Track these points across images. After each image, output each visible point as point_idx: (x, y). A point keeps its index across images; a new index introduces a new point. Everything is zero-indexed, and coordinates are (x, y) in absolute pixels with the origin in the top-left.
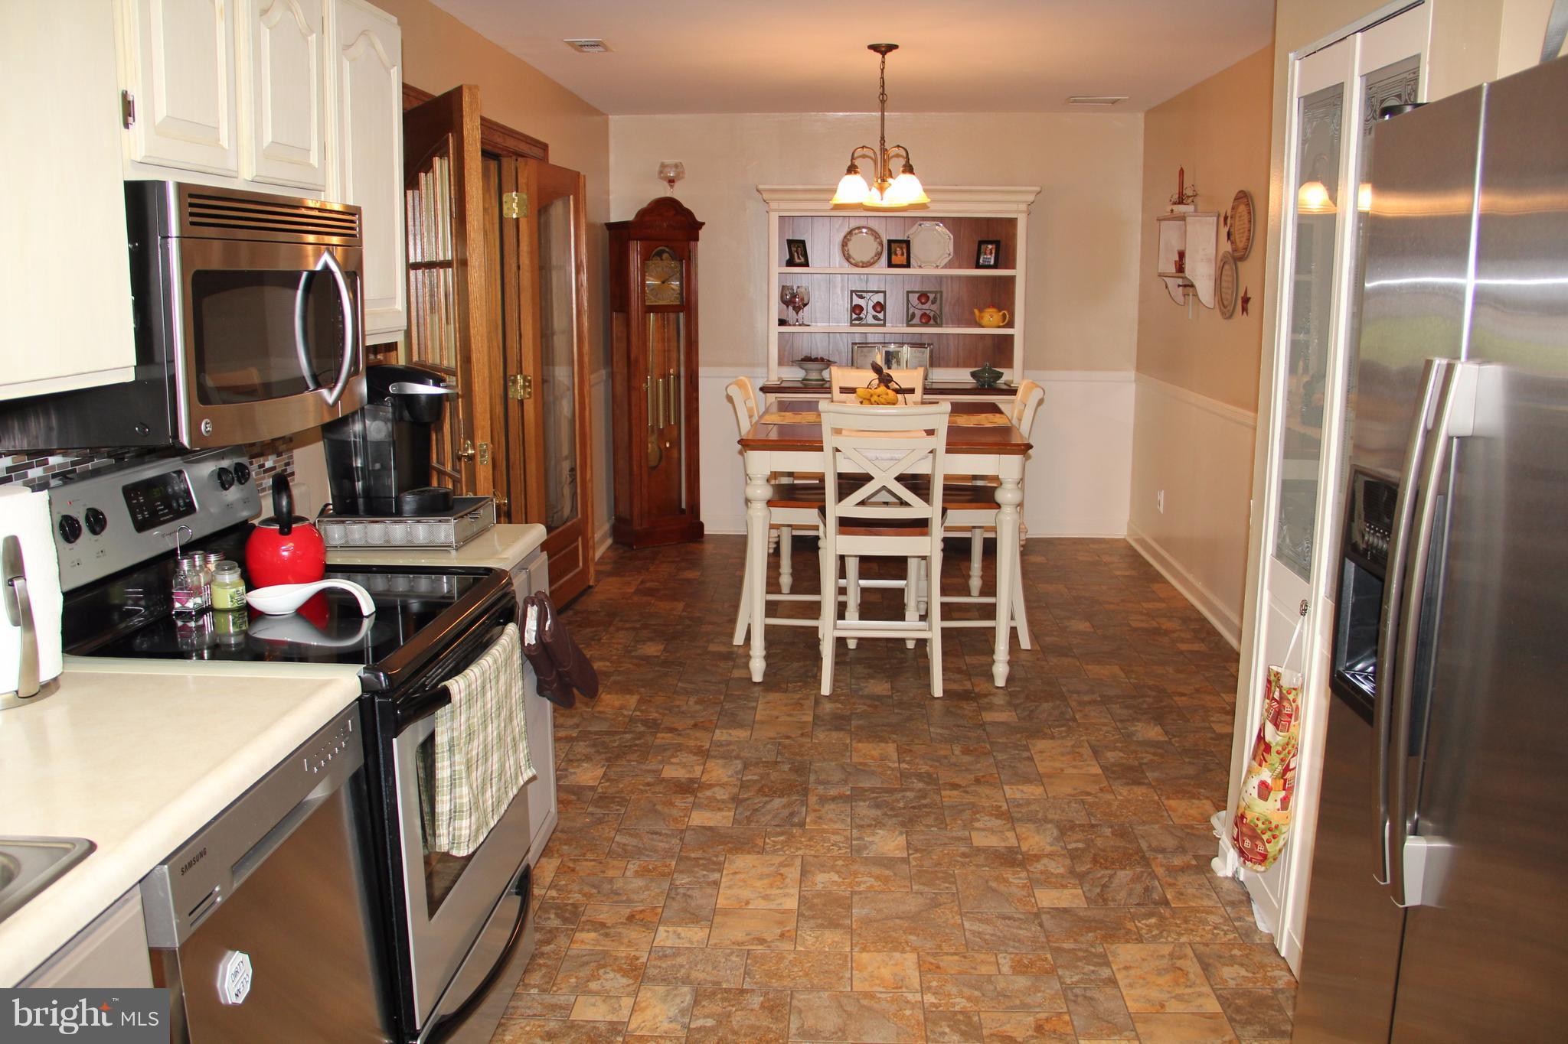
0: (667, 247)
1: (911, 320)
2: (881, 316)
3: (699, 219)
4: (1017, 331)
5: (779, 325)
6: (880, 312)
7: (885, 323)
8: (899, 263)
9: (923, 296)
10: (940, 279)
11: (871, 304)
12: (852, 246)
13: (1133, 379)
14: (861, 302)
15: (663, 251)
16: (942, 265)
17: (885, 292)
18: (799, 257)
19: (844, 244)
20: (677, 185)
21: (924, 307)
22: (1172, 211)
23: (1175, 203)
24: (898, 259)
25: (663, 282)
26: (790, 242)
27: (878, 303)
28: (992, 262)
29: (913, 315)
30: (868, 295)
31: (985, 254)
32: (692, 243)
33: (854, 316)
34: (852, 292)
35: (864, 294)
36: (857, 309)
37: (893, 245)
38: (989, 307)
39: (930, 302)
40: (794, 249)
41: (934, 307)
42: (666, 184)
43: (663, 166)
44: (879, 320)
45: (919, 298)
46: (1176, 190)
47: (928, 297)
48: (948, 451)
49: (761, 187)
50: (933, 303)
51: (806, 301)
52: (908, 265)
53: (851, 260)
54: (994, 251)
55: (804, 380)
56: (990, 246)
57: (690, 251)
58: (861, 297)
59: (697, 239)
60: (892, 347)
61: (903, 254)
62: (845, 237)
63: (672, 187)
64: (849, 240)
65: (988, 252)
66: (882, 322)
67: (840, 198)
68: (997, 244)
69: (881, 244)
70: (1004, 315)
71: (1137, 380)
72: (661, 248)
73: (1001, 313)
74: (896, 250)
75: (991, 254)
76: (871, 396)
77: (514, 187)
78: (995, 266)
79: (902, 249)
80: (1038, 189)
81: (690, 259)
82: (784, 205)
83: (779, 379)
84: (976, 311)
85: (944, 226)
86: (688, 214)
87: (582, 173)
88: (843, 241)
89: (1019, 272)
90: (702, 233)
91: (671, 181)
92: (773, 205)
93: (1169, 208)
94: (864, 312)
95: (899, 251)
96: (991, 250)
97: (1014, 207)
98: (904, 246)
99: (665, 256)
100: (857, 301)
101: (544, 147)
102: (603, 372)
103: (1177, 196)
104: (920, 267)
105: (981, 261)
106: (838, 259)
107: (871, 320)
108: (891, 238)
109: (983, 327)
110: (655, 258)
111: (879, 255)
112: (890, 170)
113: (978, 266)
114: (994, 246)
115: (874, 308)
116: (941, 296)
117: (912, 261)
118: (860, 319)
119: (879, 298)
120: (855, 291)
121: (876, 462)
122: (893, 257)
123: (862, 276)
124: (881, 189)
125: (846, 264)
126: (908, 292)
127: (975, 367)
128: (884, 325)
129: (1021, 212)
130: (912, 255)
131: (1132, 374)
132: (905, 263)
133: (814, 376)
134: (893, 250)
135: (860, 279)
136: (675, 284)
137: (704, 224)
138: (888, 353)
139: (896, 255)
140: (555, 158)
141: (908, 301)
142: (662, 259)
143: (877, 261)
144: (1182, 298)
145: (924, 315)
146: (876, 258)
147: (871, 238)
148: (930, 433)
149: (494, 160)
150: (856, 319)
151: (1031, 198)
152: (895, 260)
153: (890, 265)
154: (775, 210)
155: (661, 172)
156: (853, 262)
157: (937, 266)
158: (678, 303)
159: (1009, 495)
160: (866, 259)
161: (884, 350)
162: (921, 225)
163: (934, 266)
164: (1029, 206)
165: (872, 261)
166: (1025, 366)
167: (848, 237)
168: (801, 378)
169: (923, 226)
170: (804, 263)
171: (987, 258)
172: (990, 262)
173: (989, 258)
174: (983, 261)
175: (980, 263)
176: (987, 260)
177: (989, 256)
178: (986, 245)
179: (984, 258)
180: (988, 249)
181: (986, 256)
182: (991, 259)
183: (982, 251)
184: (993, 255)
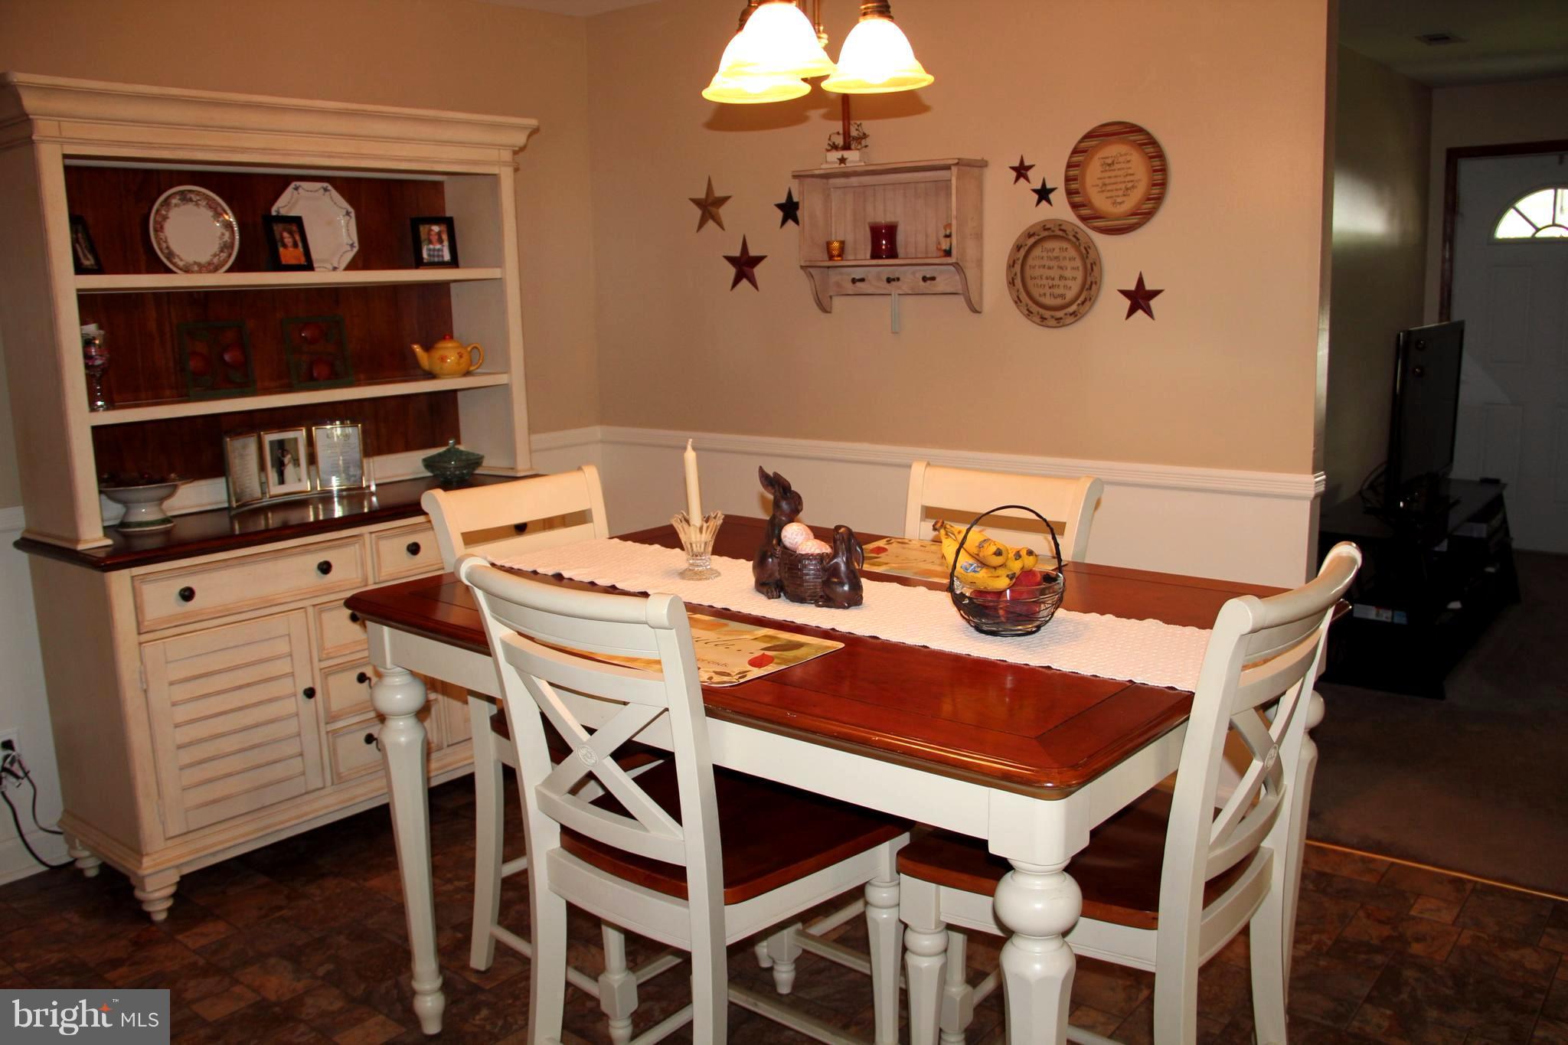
4: (513, 378)
5: (92, 408)
8: (293, 261)
16: (345, 267)
18: (85, 255)
19: (158, 226)
21: (315, 348)
24: (290, 254)
28: (446, 257)
31: (430, 242)
37: (275, 227)
41: (331, 348)
52: (309, 266)
54: (445, 237)
55: (123, 524)
56: (436, 228)
61: (295, 245)
65: (434, 238)
68: (446, 223)
71: (604, 440)
73: (470, 349)
74: (282, 238)
75: (441, 241)
78: (454, 263)
79: (291, 233)
80: (533, 122)
84: (418, 351)
85: (336, 189)
89: (508, 273)
95: (288, 240)
96: (439, 234)
97: (492, 154)
98: (294, 228)
105: (425, 255)
111: (228, 248)
113: (421, 264)
114: (443, 228)
122: (281, 250)
127: (426, 448)
129: (505, 164)
132: (305, 261)
133: (144, 513)
134: (278, 237)
138: (275, 446)
139: (285, 246)
143: (225, 262)
146: (224, 256)
151: (520, 139)
152: (286, 256)
153: (277, 266)
154: (53, 141)
156: (181, 264)
157: (335, 269)
160: (204, 259)
161: (270, 437)
162: (296, 189)
163: (331, 267)
164: (516, 156)
165: (216, 260)
166: (532, 429)
167: (164, 212)
168: (115, 519)
169: (300, 190)
170: (96, 268)
171: (434, 250)
172: (442, 256)
173: (439, 250)
174: (429, 255)
175: (422, 258)
176: (436, 253)
177: (438, 246)
178: (427, 226)
179: (429, 250)
180: (432, 233)
181: (431, 247)
182: (442, 250)
183: (423, 236)
184: (446, 243)
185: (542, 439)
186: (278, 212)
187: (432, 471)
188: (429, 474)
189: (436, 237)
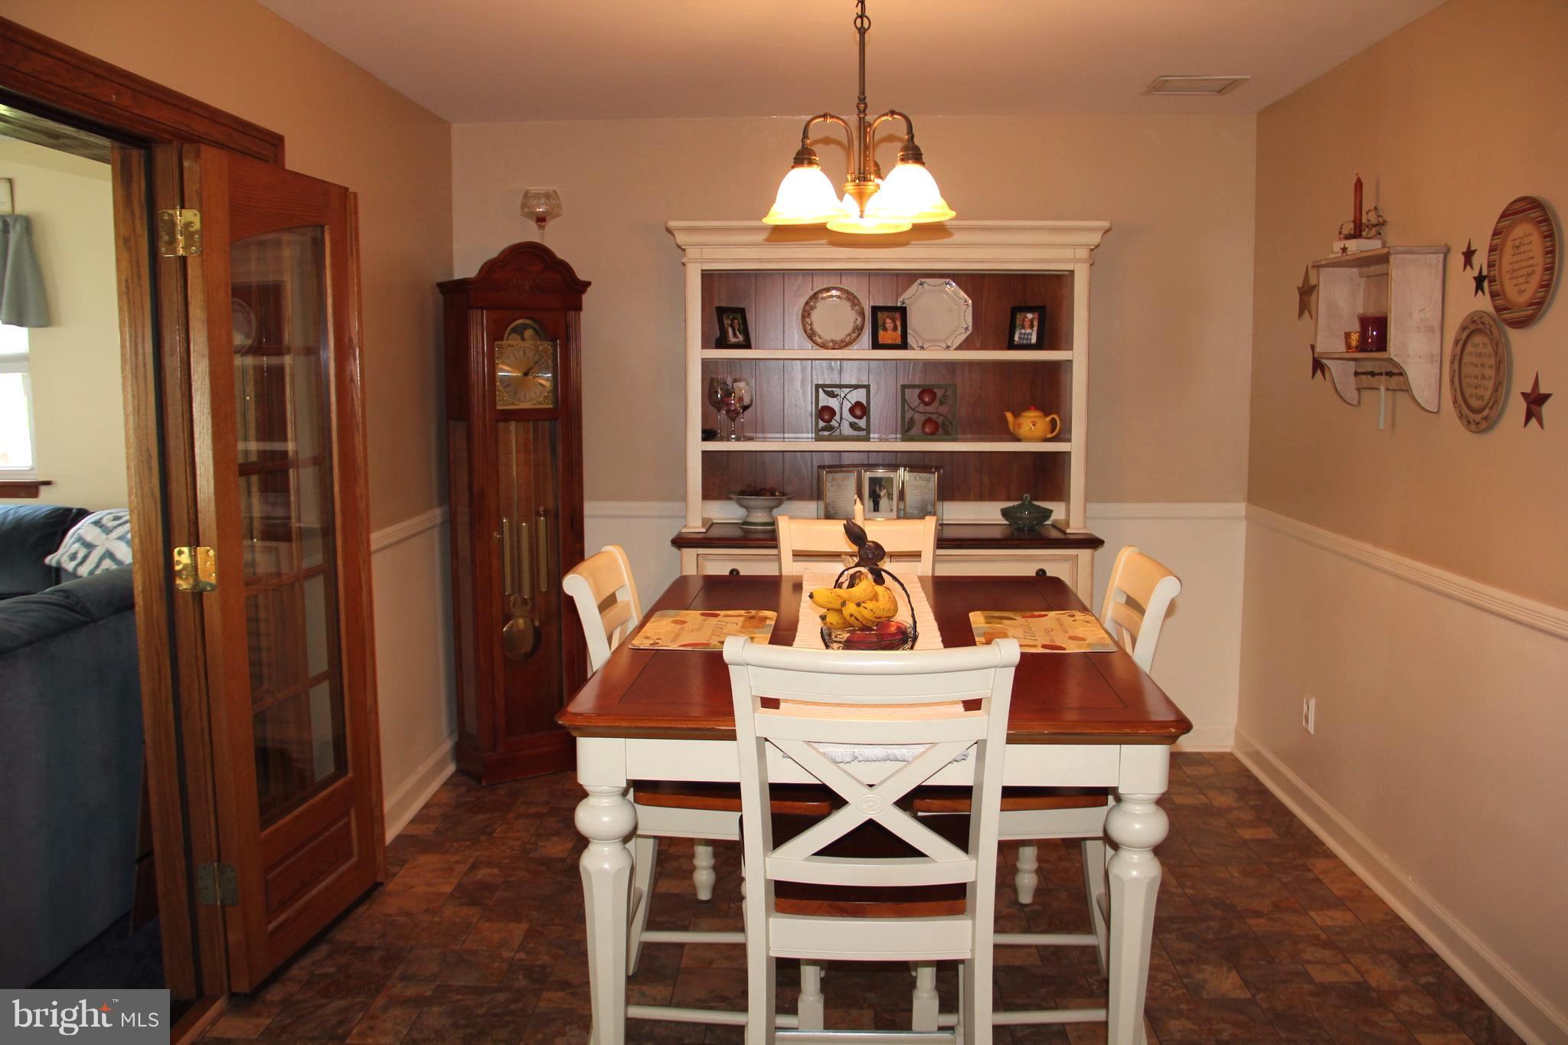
0: (532, 319)
1: (909, 429)
2: (862, 423)
3: (581, 276)
4: (1075, 447)
5: (704, 439)
6: (860, 418)
7: (868, 433)
8: (889, 342)
9: (927, 392)
10: (951, 366)
11: (847, 406)
12: (816, 316)
13: (1243, 513)
14: (833, 403)
15: (525, 327)
16: (955, 346)
17: (867, 387)
18: (735, 335)
19: (806, 314)
20: (550, 225)
21: (929, 409)
22: (1344, 250)
23: (1348, 237)
24: (888, 336)
25: (526, 374)
26: (721, 311)
27: (858, 404)
28: (1034, 340)
29: (912, 422)
30: (843, 392)
31: (1023, 327)
32: (572, 313)
33: (822, 424)
34: (818, 386)
35: (836, 391)
36: (825, 414)
37: (880, 315)
38: (1028, 409)
39: (936, 403)
40: (727, 322)
41: (943, 410)
42: (532, 224)
43: (526, 195)
44: (859, 429)
45: (920, 396)
46: (1350, 215)
47: (935, 394)
48: (1011, 740)
49: (672, 224)
50: (941, 403)
51: (746, 401)
52: (904, 345)
53: (817, 339)
54: (1036, 323)
55: (745, 523)
56: (1030, 316)
57: (567, 326)
58: (832, 395)
59: (579, 308)
60: (880, 473)
61: (895, 329)
62: (807, 303)
63: (542, 228)
64: (812, 308)
65: (1027, 324)
66: (864, 433)
67: (782, 213)
68: (1041, 310)
69: (862, 314)
70: (1053, 421)
71: (1248, 517)
72: (521, 321)
73: (1048, 419)
74: (884, 323)
75: (1032, 327)
76: (844, 604)
77: (178, 201)
78: (1039, 346)
79: (894, 321)
80: (1106, 224)
81: (568, 338)
82: (708, 253)
83: (705, 521)
84: (1009, 416)
85: (957, 284)
86: (565, 268)
87: (351, 190)
88: (804, 310)
89: (1077, 356)
90: (587, 298)
91: (541, 220)
92: (692, 252)
93: (1338, 246)
94: (837, 417)
95: (889, 324)
96: (1032, 321)
97: (1067, 253)
98: (898, 315)
99: (529, 333)
100: (825, 400)
101: (276, 142)
102: (436, 514)
103: (1352, 226)
104: (922, 348)
105: (1016, 338)
106: (796, 336)
107: (846, 430)
108: (877, 304)
109: (1018, 440)
110: (514, 336)
111: (858, 330)
112: (876, 165)
113: (1012, 346)
114: (1036, 315)
115: (852, 411)
116: (955, 391)
117: (911, 340)
118: (831, 428)
119: (859, 396)
120: (823, 386)
121: (850, 768)
122: (881, 333)
123: (833, 363)
124: (861, 197)
125: (809, 344)
126: (904, 387)
127: (1008, 499)
128: (867, 439)
129: (1078, 261)
130: (909, 331)
131: (1241, 507)
132: (899, 341)
133: (759, 517)
134: (880, 322)
135: (831, 368)
136: (545, 378)
137: (588, 284)
138: (874, 482)
139: (885, 329)
140: (295, 160)
141: (904, 400)
142: (523, 339)
143: (855, 340)
144: (1355, 393)
145: (928, 421)
146: (854, 335)
147: (847, 305)
148: (972, 705)
149: (139, 147)
150: (823, 429)
151: (1095, 238)
152: (884, 337)
153: (876, 345)
154: (694, 261)
155: (524, 206)
156: (819, 341)
157: (948, 347)
158: (551, 406)
159: (1137, 826)
160: (838, 337)
161: (867, 475)
162: (921, 284)
163: (944, 346)
164: (1092, 252)
165: (847, 339)
166: (1088, 498)
167: (812, 304)
168: (740, 519)
169: (925, 285)
170: (744, 343)
171: (1025, 334)
172: (1031, 339)
173: (1028, 334)
174: (1020, 338)
175: (1014, 341)
176: (1026, 336)
177: (1028, 331)
178: (1023, 314)
179: (1021, 334)
180: (1027, 319)
181: (1023, 331)
182: (1031, 335)
183: (1018, 322)
184: (1035, 329)
185: (1095, 508)
186: (903, 303)
187: (1007, 520)
188: (1007, 522)
189: (1029, 323)
